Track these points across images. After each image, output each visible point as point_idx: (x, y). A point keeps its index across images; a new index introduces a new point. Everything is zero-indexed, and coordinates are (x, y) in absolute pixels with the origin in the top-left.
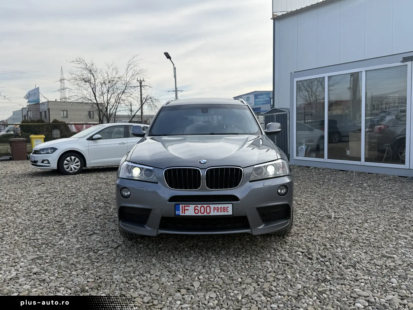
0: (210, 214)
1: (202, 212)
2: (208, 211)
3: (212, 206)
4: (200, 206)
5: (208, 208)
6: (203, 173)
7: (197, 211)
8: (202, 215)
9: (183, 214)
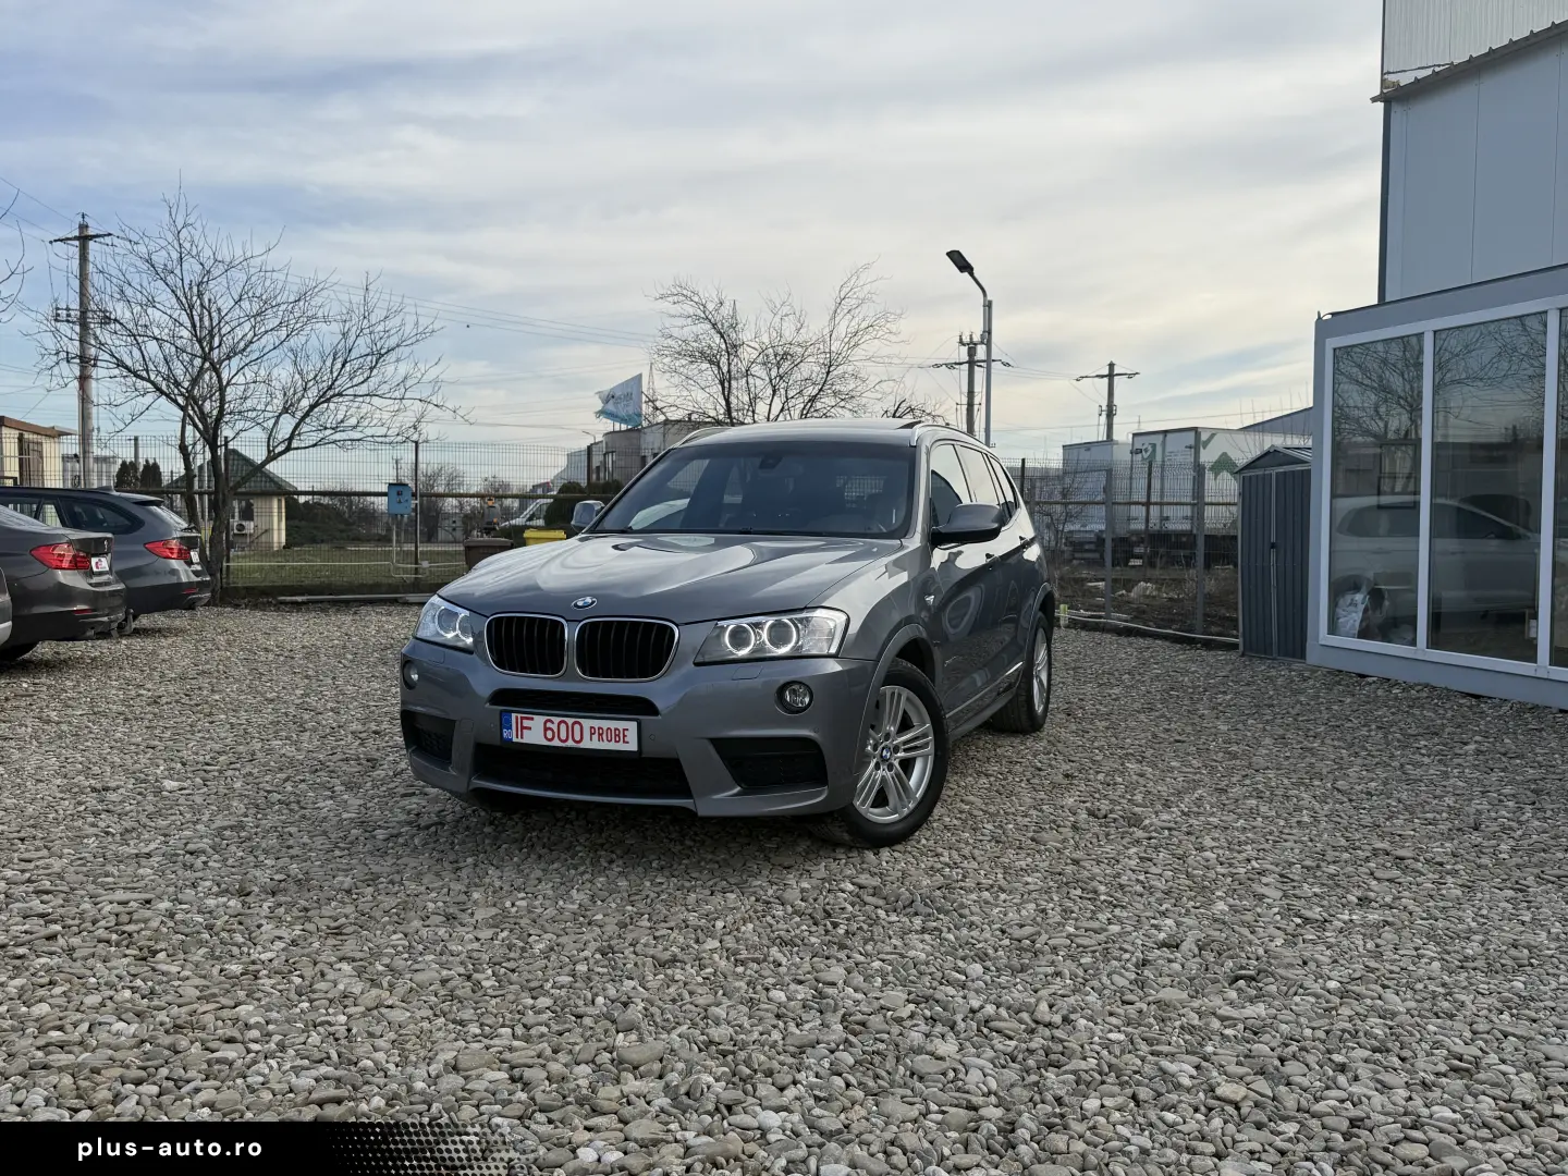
0: (582, 745)
1: (563, 736)
2: (577, 738)
3: (587, 723)
4: (557, 720)
5: (577, 727)
6: (571, 633)
7: (549, 734)
8: (563, 745)
9: (519, 740)
